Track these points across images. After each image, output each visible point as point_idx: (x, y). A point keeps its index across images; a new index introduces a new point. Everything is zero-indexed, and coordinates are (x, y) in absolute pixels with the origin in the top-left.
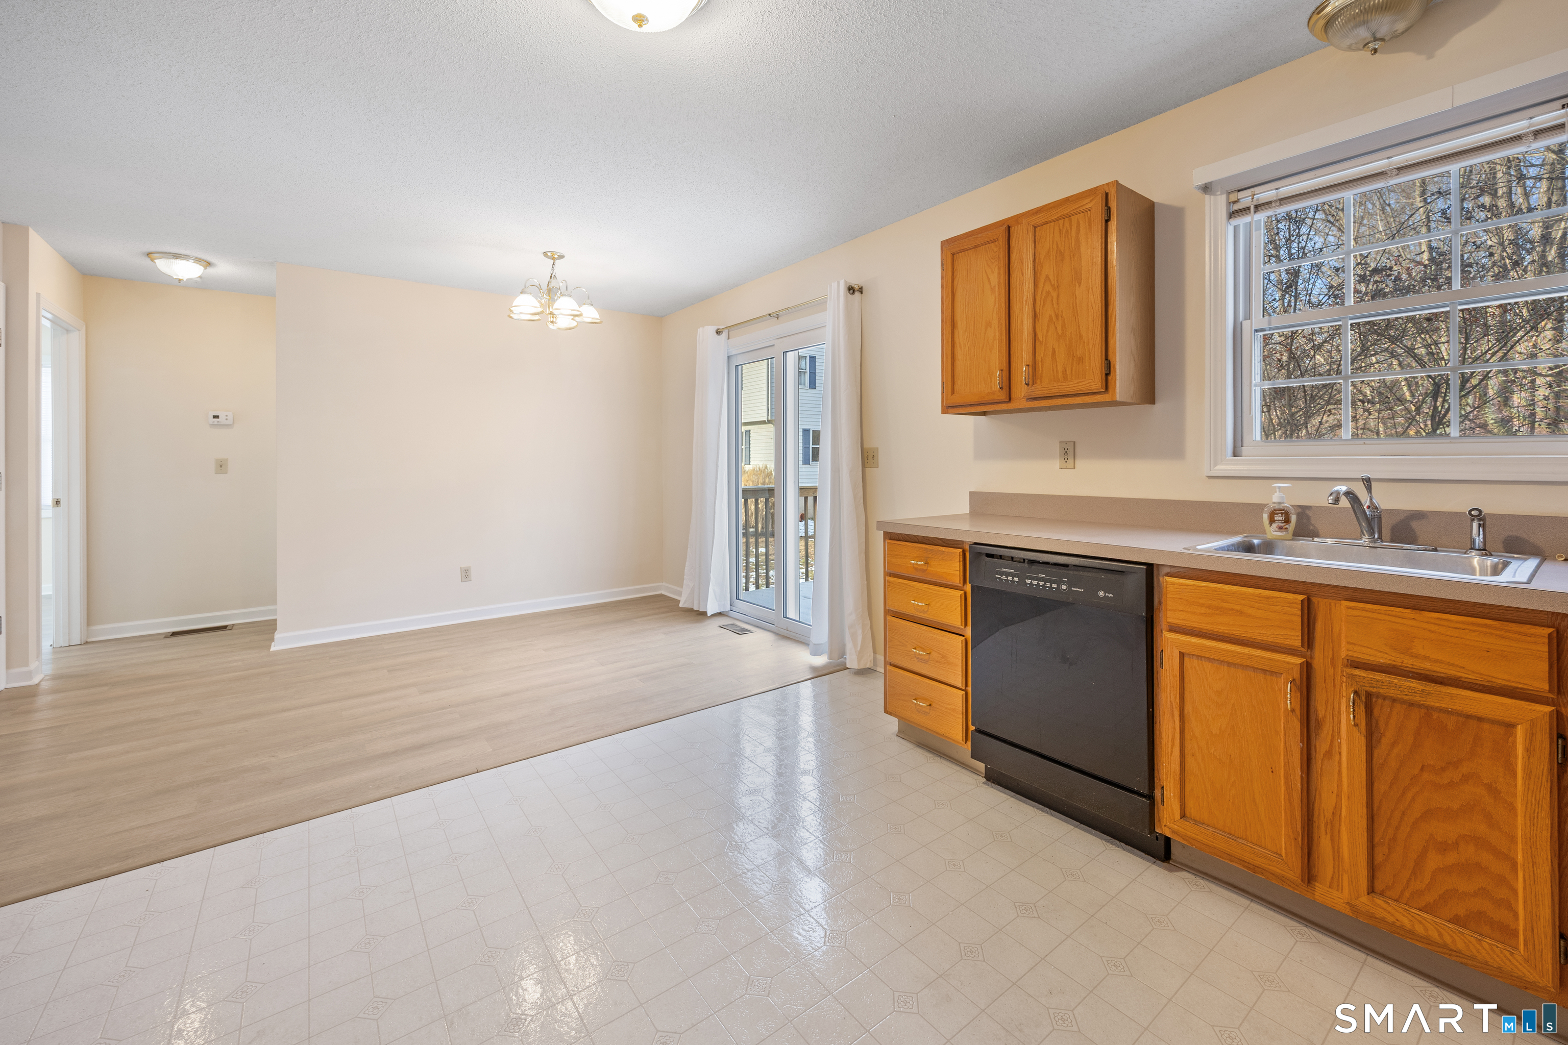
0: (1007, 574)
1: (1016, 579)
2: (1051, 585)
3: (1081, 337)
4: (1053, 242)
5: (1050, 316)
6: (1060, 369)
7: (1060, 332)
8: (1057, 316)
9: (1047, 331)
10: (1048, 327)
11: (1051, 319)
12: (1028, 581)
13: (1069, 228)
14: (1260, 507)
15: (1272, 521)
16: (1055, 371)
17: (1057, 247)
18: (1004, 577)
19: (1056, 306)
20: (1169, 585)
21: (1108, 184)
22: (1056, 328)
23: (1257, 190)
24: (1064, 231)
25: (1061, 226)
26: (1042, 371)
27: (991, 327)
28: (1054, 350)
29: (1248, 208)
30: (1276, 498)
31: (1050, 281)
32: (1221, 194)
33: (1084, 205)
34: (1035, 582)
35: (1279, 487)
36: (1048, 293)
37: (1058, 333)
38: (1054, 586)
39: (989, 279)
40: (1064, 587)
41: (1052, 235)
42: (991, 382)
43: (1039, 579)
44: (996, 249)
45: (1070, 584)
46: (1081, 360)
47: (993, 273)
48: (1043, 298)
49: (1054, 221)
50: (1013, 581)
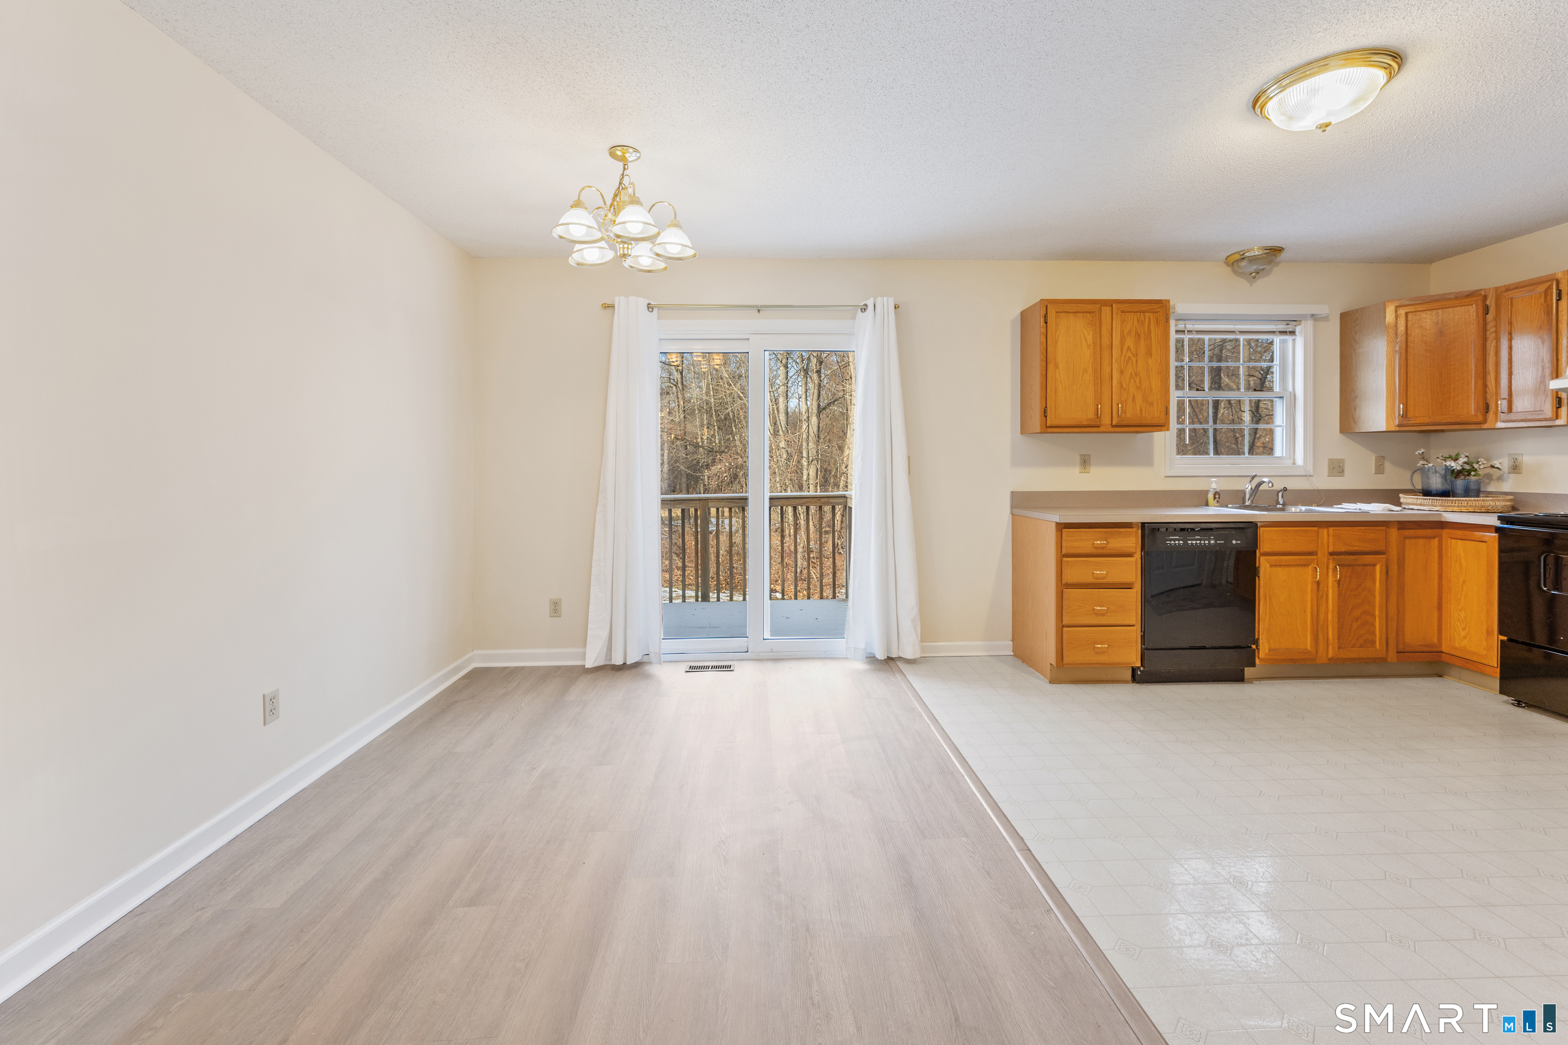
0: (1175, 540)
1: (1181, 542)
2: (1204, 542)
3: (1151, 390)
4: (1133, 325)
5: (1131, 373)
6: (1138, 408)
7: (1138, 385)
8: (1136, 374)
9: (1129, 383)
10: (1130, 379)
11: (1131, 375)
12: (1190, 542)
13: (1143, 320)
14: (1207, 492)
15: (1215, 498)
16: (1135, 409)
17: (1136, 329)
18: (1173, 542)
19: (1135, 367)
20: (1261, 531)
21: (1165, 300)
22: (1135, 382)
23: (1186, 322)
24: (1140, 321)
25: (1138, 317)
26: (1126, 408)
27: (1087, 373)
28: (1134, 397)
29: (1184, 331)
30: (1214, 486)
31: (1131, 350)
32: (1173, 320)
33: (1155, 309)
34: (1194, 542)
35: (1215, 481)
36: (1130, 358)
37: (1136, 385)
38: (1207, 542)
39: (1086, 339)
40: (1212, 542)
41: (1132, 321)
42: (1087, 412)
43: (1196, 540)
44: (1091, 319)
45: (1216, 540)
46: (1151, 404)
47: (1089, 335)
48: (1126, 360)
49: (1134, 312)
50: (1179, 544)
